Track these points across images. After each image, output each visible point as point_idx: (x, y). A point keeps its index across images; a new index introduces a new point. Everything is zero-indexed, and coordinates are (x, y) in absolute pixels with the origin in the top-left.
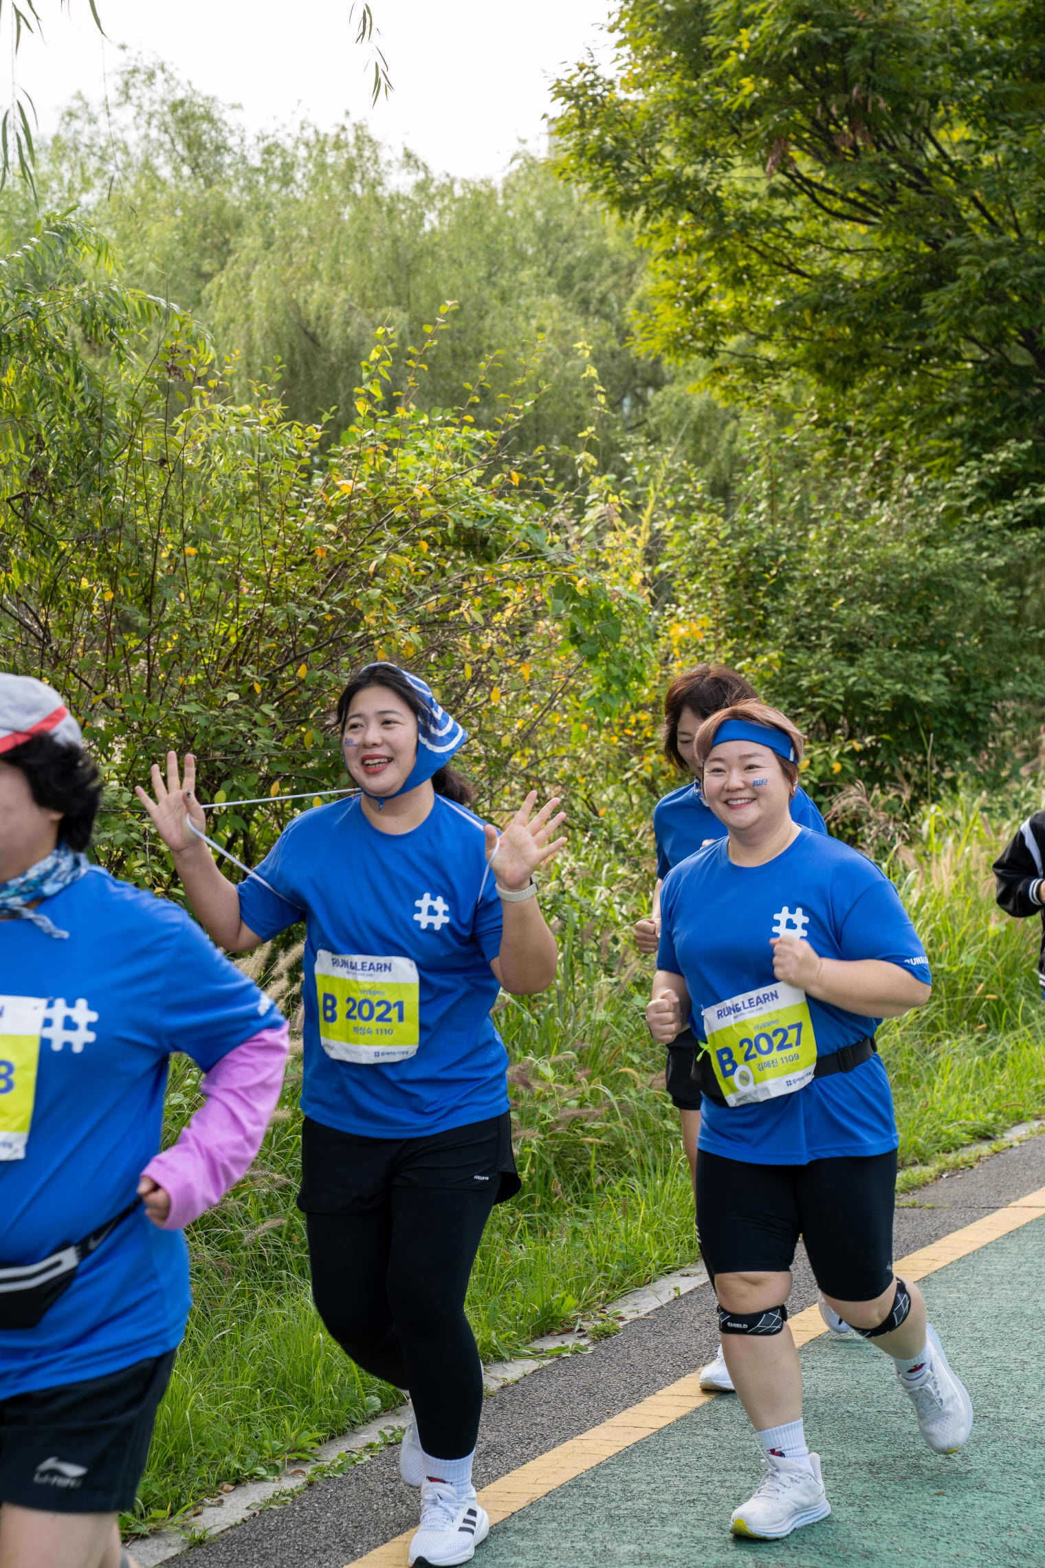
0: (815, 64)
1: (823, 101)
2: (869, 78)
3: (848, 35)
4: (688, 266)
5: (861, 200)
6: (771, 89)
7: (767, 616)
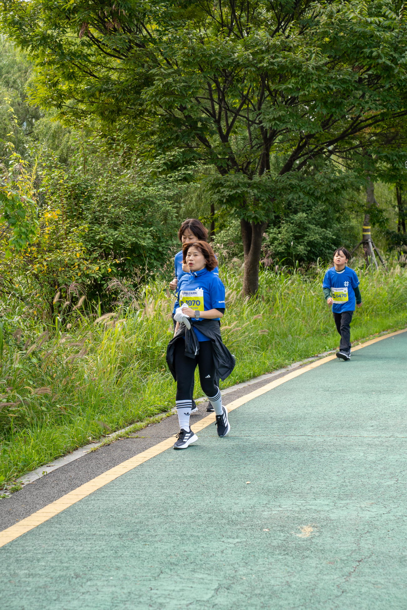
1: (102, 9)
2: (119, 3)
4: (50, 70)
5: (118, 49)
6: (81, 2)
7: (83, 211)
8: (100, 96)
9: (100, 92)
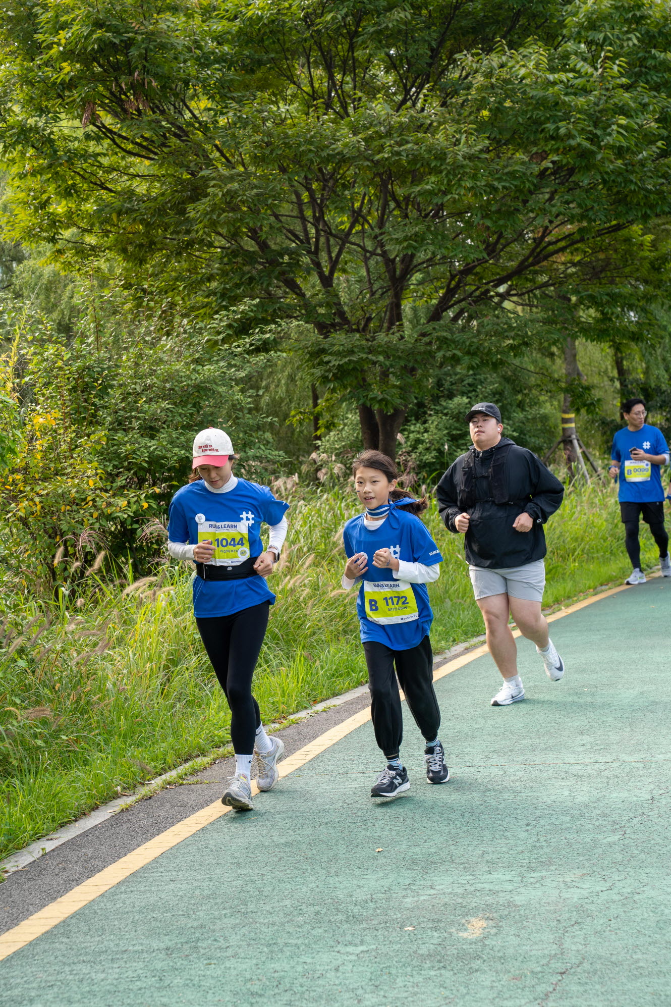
0: (109, 56)
1: (116, 80)
2: (144, 67)
3: (129, 38)
4: (34, 183)
5: (145, 144)
6: (82, 70)
7: (97, 410)
8: (119, 220)
9: (119, 214)
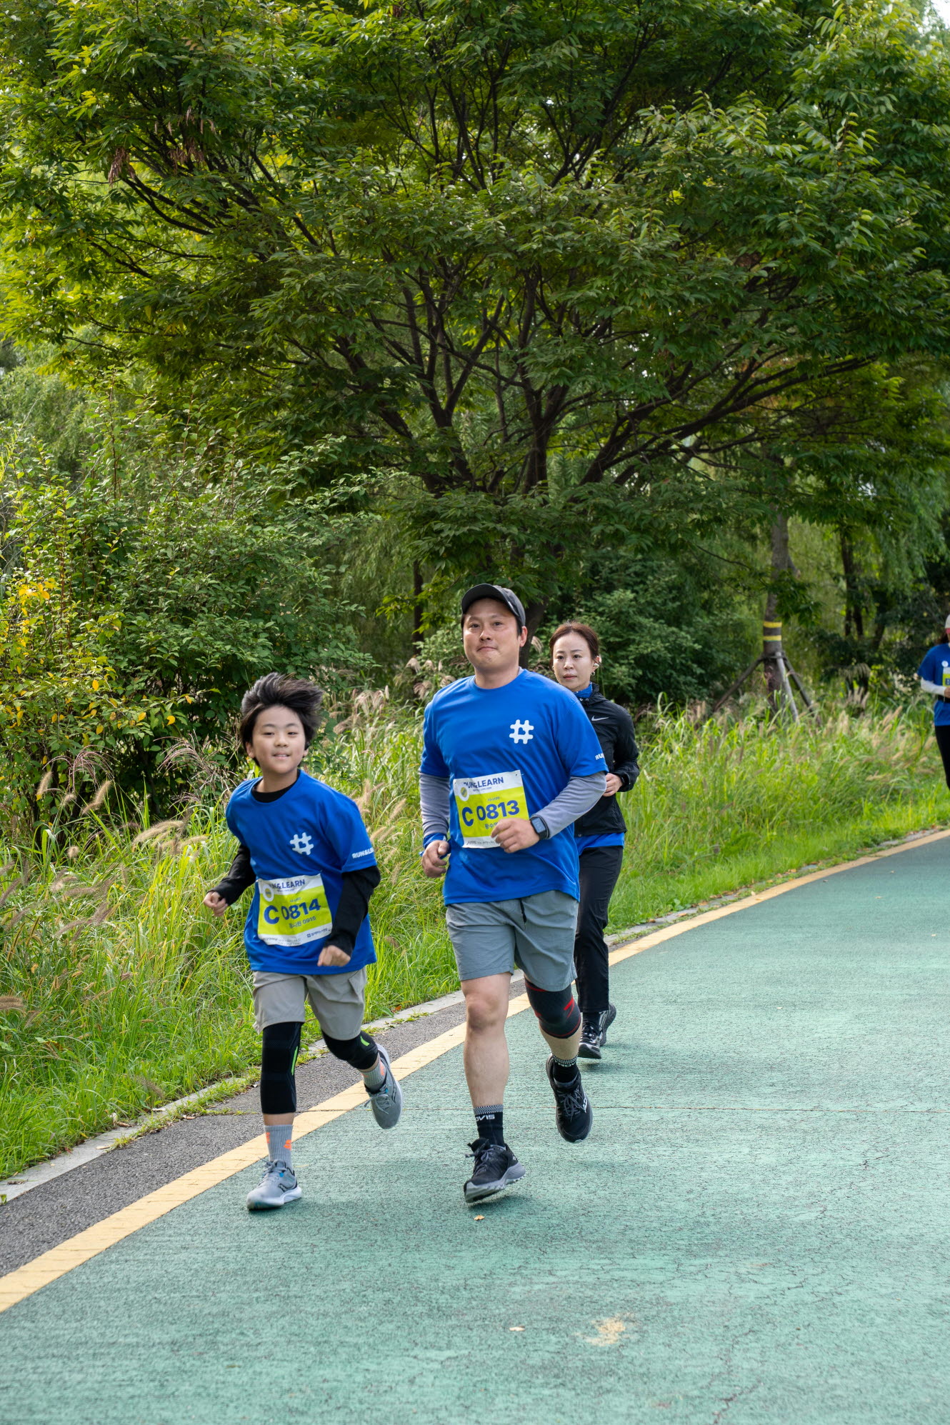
0: (151, 85)
1: (160, 119)
2: (200, 103)
3: (181, 62)
4: (38, 257)
5: (196, 211)
6: (112, 103)
7: (109, 581)
8: (154, 316)
9: (155, 307)
